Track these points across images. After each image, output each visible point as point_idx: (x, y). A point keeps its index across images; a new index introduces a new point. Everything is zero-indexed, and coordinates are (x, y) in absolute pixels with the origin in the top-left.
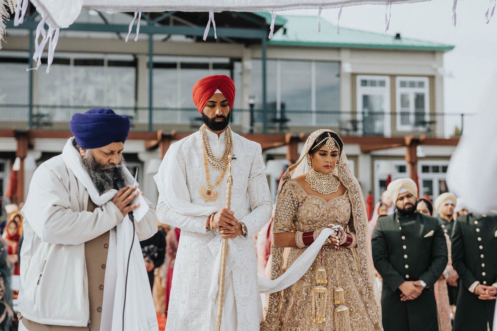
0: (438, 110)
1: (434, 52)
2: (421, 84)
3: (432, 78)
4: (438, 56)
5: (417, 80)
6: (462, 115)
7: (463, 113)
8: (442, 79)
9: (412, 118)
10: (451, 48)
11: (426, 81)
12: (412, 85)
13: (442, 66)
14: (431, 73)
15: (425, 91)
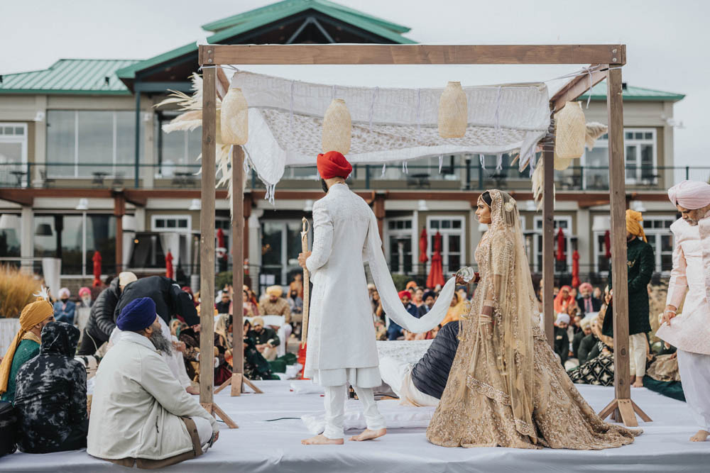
0: (667, 164)
1: (663, 102)
2: (649, 136)
3: (660, 129)
4: (667, 106)
5: (644, 131)
6: (687, 168)
7: (688, 166)
8: (671, 129)
9: (639, 172)
10: (681, 97)
11: (654, 132)
12: (639, 136)
13: (671, 115)
14: (660, 124)
15: (653, 142)
